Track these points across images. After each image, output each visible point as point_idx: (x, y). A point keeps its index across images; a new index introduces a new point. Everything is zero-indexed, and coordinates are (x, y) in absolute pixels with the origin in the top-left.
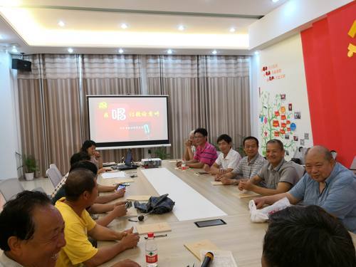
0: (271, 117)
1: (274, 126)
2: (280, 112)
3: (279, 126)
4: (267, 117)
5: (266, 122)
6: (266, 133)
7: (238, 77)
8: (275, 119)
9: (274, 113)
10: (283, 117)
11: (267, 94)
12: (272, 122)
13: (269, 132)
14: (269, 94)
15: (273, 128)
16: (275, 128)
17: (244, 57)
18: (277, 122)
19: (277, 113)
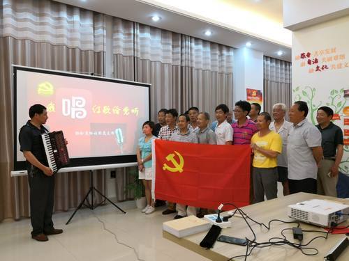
2: (341, 114)
10: (348, 122)
11: (309, 91)
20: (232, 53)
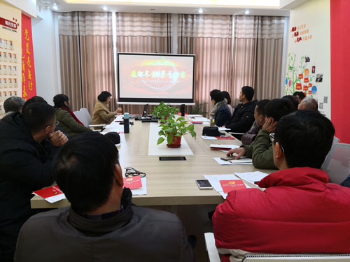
0: (295, 80)
2: (304, 75)
3: (301, 88)
4: (292, 80)
5: (290, 85)
7: (271, 39)
8: (298, 82)
9: (298, 76)
10: (306, 80)
11: (293, 56)
12: (295, 85)
18: (300, 85)
19: (301, 76)
20: (283, 21)
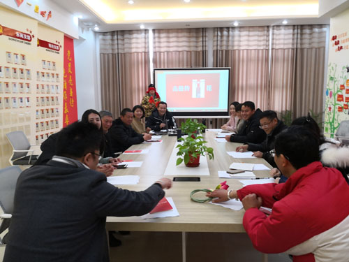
0: (336, 91)
1: (339, 100)
2: (345, 85)
3: (343, 100)
4: (333, 91)
5: (331, 96)
6: (330, 108)
7: (312, 48)
8: (340, 93)
9: (339, 87)
10: (348, 92)
11: (334, 66)
12: (336, 96)
13: (332, 107)
14: (336, 66)
15: (337, 102)
16: (339, 103)
17: (321, 26)
18: (341, 96)
19: (342, 86)
20: (325, 29)
